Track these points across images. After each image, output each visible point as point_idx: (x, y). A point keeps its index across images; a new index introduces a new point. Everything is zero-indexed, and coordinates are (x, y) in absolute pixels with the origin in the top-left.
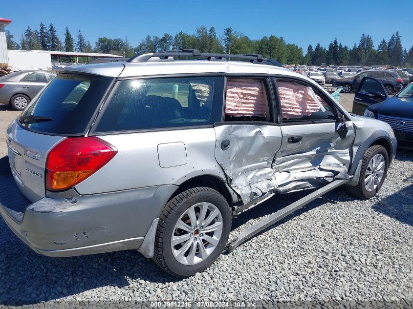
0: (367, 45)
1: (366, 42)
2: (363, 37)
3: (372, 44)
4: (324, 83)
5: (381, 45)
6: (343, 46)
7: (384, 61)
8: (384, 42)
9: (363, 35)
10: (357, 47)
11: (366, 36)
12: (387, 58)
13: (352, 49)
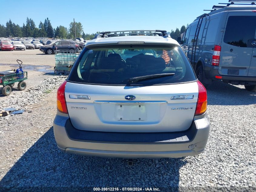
0: (31, 25)
1: (30, 23)
2: (27, 19)
3: (34, 24)
4: (25, 49)
5: (40, 25)
6: (16, 25)
7: (44, 35)
8: (41, 23)
9: (27, 18)
10: (26, 26)
11: (30, 19)
12: (45, 33)
13: (22, 27)
